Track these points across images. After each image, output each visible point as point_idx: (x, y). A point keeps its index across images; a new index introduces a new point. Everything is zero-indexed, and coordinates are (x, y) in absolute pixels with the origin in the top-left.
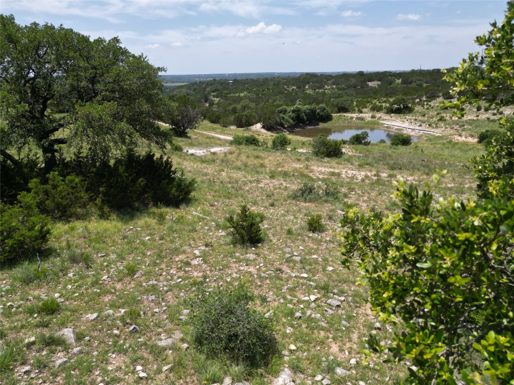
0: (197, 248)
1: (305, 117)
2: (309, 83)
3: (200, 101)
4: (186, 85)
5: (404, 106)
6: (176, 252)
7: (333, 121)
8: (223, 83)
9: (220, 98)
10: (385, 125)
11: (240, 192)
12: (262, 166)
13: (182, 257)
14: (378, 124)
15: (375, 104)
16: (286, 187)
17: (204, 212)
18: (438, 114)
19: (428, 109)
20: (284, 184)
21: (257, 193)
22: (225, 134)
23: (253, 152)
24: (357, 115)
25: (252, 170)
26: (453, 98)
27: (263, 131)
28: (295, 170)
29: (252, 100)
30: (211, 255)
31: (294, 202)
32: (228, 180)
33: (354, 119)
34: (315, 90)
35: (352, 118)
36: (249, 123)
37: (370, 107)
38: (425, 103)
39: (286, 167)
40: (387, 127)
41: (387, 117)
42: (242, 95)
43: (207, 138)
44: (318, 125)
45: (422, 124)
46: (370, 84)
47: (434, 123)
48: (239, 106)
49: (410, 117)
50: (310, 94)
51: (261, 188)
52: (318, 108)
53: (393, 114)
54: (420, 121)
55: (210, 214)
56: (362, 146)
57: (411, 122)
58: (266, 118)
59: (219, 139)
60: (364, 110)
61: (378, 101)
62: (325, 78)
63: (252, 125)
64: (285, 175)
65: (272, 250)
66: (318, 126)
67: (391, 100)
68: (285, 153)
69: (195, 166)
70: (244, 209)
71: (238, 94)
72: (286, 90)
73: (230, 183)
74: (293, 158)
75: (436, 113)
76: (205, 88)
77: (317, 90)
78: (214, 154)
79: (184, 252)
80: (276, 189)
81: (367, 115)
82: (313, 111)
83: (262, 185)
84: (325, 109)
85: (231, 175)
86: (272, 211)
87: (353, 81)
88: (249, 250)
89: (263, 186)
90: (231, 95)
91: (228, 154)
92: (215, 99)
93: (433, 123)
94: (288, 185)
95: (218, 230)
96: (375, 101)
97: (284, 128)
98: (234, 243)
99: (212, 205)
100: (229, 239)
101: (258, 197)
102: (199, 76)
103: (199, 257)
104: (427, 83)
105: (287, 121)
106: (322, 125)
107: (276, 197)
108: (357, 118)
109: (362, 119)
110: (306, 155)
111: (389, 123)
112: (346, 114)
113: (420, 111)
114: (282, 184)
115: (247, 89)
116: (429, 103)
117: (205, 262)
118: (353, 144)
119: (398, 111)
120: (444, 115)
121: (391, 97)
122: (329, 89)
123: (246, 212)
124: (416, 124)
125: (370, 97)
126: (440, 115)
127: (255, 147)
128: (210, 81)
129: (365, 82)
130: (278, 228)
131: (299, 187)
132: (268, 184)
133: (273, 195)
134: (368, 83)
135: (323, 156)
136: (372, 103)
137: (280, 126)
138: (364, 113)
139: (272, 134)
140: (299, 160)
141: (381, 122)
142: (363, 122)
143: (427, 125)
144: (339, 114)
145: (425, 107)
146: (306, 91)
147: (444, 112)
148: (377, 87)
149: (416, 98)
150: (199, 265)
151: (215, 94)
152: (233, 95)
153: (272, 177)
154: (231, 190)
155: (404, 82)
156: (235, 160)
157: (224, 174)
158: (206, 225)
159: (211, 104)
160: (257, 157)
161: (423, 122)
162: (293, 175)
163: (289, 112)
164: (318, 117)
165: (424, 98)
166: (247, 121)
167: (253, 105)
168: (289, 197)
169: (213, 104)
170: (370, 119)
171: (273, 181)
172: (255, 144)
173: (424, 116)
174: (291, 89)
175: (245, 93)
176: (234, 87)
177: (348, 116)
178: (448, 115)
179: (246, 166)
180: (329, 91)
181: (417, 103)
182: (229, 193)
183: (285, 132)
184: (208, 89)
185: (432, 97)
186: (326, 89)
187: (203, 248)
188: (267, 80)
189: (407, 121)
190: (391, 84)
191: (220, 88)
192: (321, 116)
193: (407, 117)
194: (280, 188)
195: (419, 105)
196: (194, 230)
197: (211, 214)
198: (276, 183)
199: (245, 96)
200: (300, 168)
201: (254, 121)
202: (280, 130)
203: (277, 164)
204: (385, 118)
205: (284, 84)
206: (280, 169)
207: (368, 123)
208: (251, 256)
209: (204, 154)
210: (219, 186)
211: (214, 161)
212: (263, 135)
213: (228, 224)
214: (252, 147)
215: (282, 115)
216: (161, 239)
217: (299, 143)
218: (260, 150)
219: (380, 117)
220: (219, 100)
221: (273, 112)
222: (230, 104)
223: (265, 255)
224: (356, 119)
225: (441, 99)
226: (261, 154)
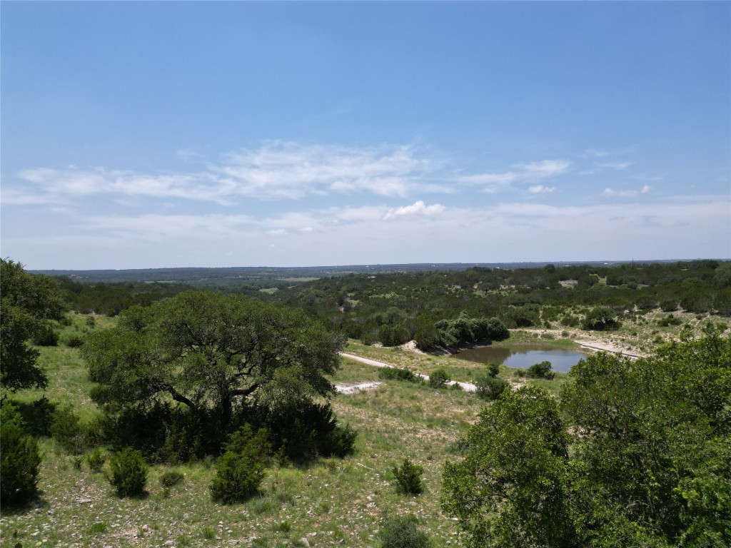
0: (368, 494)
1: (472, 334)
2: (478, 282)
3: (332, 305)
4: (314, 281)
5: (606, 320)
6: (353, 497)
7: (511, 339)
8: (363, 279)
9: (358, 301)
10: (582, 347)
11: (398, 443)
12: (419, 410)
13: (357, 501)
14: (572, 344)
15: (568, 315)
16: (444, 438)
17: (367, 464)
18: (654, 333)
19: (640, 324)
20: (442, 434)
21: (415, 445)
22: (369, 357)
23: (408, 390)
24: (543, 331)
25: (408, 416)
26: (676, 310)
27: (418, 351)
28: (456, 416)
29: (401, 306)
30: (380, 501)
31: (451, 456)
32: (384, 428)
33: (539, 337)
34: (486, 290)
35: (536, 335)
36: (399, 340)
37: (561, 319)
38: (637, 316)
39: (446, 412)
40: (584, 350)
41: (584, 334)
42: (388, 296)
43: (348, 364)
44: (491, 343)
45: (632, 347)
46: (564, 284)
47: (648, 346)
48: (385, 315)
49: (616, 336)
50: (480, 297)
51: (419, 439)
52: (489, 321)
53: (592, 331)
54: (629, 342)
55: (372, 466)
56: (543, 380)
57: (617, 344)
58: (421, 336)
59: (364, 365)
60: (554, 324)
61: (573, 309)
62: (500, 276)
63: (403, 343)
64: (444, 423)
65: (430, 499)
66: (491, 346)
67: (591, 309)
68: (444, 393)
69: (347, 410)
70: (407, 463)
71: (383, 295)
72: (447, 290)
73: (387, 432)
74: (453, 400)
75: (651, 331)
76: (339, 288)
77: (490, 291)
78: (363, 392)
79: (359, 498)
80: (434, 440)
81: (556, 331)
82: (483, 327)
83: (419, 436)
84: (498, 323)
85: (387, 422)
86: (430, 464)
87: (539, 280)
88: (411, 499)
89: (421, 436)
90: (373, 296)
91: (379, 394)
92: (353, 301)
93: (646, 346)
94: (446, 437)
95: (383, 481)
96: (569, 309)
97: (446, 348)
98: (398, 492)
99: (373, 457)
100: (393, 489)
101: (416, 449)
102: (331, 269)
103: (372, 502)
104: (644, 284)
105: (448, 339)
106: (495, 344)
107: (434, 449)
108: (543, 336)
109: (550, 337)
110: (468, 396)
111: (587, 344)
112: (527, 330)
113: (630, 328)
114: (440, 435)
115: (395, 289)
116: (643, 316)
117: (377, 506)
118: (533, 377)
119: (600, 327)
120: (662, 335)
121: (591, 304)
122: (506, 291)
123: (408, 464)
124: (623, 346)
125: (563, 303)
126: (657, 335)
127: (410, 384)
128: (346, 276)
129: (556, 280)
130: (435, 481)
131: (457, 439)
132: (425, 435)
133: (431, 447)
134: (560, 282)
135: (488, 398)
136: (564, 314)
137: (440, 345)
138: (552, 329)
139: (430, 357)
140: (460, 403)
141: (576, 341)
142: (551, 341)
143: (639, 349)
144: (518, 330)
145: (637, 322)
146: (474, 293)
147: (663, 330)
148: (573, 287)
149: (625, 309)
150: (373, 508)
151: (353, 294)
152: (376, 296)
153: (430, 427)
154: (389, 441)
155: (610, 282)
156: (387, 400)
157: (378, 420)
158: (372, 476)
159: (348, 309)
160: (413, 398)
161: (633, 344)
162: (453, 424)
163: (451, 328)
164: (489, 334)
165: (636, 309)
166: (396, 338)
167: (403, 314)
168: (447, 451)
169: (350, 308)
170: (561, 337)
171: (431, 431)
172: (409, 378)
173: (635, 334)
174: (454, 289)
175: (393, 294)
176: (377, 284)
177: (531, 333)
178: (668, 334)
179: (400, 410)
180: (506, 293)
181: (626, 315)
182: (388, 444)
183: (446, 353)
184: (344, 288)
185: (647, 308)
186: (503, 290)
187: (373, 495)
188: (421, 274)
189: (612, 341)
190: (592, 285)
191: (358, 286)
192: (495, 332)
193: (612, 336)
194: (438, 440)
195: (629, 318)
196: (362, 480)
197: (374, 465)
198: (434, 433)
199: (392, 298)
200: (461, 414)
201: (406, 338)
202: (439, 350)
203: (436, 408)
204: (581, 336)
205: (445, 282)
206: (438, 415)
207: (559, 342)
208: (413, 503)
209: (352, 392)
210: (376, 435)
211: (365, 402)
212: (417, 359)
213: (392, 475)
214: (406, 383)
215: (441, 331)
216: (337, 487)
217: (464, 372)
218: (416, 388)
219: (575, 335)
220: (358, 304)
221: (431, 328)
222: (373, 311)
223: (424, 503)
224: (541, 337)
225: (658, 311)
226: (416, 394)
